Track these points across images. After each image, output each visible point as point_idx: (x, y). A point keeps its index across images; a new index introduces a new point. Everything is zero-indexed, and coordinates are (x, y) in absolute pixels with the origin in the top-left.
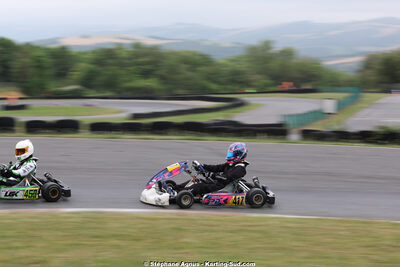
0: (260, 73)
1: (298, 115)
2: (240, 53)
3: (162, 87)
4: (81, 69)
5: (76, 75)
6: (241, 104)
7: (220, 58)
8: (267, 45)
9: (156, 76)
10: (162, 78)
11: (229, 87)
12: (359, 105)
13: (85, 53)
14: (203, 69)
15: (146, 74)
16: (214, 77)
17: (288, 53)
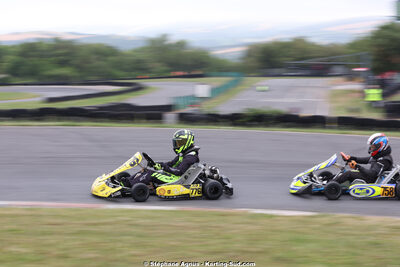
0: (159, 62)
1: (187, 97)
2: (141, 45)
3: (76, 74)
4: (8, 61)
5: (5, 65)
6: (139, 88)
7: (125, 48)
8: (164, 38)
9: (70, 65)
10: (79, 68)
11: (133, 73)
12: (239, 88)
13: (13, 47)
14: (110, 58)
15: (63, 63)
16: (119, 65)
17: (181, 45)
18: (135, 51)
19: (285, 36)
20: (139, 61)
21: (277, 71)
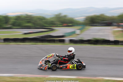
0: (58, 21)
1: (69, 33)
2: (53, 16)
3: (33, 25)
4: (12, 21)
5: (10, 23)
6: (53, 30)
7: (48, 17)
8: (60, 14)
10: (34, 23)
11: (51, 25)
13: (13, 17)
14: (44, 20)
15: (29, 22)
16: (46, 23)
17: (65, 16)
18: (51, 18)
19: (98, 14)
20: (52, 21)
21: (95, 24)
